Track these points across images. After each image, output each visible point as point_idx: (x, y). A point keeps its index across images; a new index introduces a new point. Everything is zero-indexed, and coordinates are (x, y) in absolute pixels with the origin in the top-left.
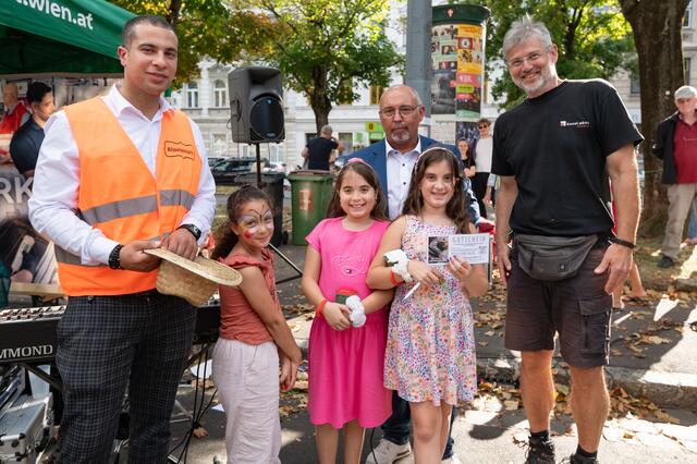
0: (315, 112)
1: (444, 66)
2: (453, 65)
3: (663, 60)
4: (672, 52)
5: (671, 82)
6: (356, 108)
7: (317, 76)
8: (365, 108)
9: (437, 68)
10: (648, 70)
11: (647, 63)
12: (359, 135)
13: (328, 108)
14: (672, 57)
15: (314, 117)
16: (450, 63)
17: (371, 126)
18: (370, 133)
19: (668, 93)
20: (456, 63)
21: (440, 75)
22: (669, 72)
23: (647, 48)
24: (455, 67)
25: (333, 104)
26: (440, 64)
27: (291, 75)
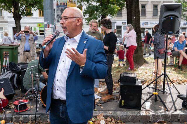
0: (15, 19)
1: (62, 4)
2: (65, 4)
3: (133, 6)
4: (136, 4)
5: (136, 14)
6: (33, 18)
7: (15, 5)
8: (37, 18)
9: (60, 5)
10: (129, 9)
11: (129, 7)
12: (35, 29)
13: (20, 18)
14: (136, 5)
15: (14, 21)
16: (64, 3)
17: (40, 25)
18: (39, 28)
19: (135, 17)
20: (67, 3)
21: (61, 8)
22: (135, 10)
23: (129, 2)
24: (66, 5)
25: (22, 16)
26: (61, 3)
27: (3, 4)
